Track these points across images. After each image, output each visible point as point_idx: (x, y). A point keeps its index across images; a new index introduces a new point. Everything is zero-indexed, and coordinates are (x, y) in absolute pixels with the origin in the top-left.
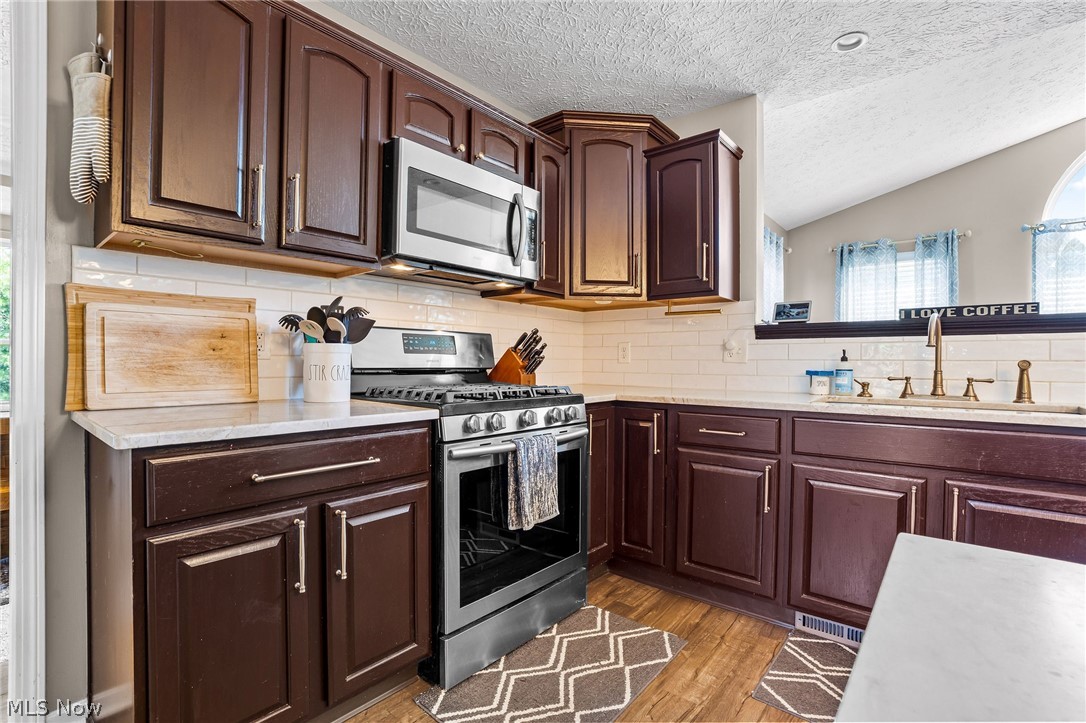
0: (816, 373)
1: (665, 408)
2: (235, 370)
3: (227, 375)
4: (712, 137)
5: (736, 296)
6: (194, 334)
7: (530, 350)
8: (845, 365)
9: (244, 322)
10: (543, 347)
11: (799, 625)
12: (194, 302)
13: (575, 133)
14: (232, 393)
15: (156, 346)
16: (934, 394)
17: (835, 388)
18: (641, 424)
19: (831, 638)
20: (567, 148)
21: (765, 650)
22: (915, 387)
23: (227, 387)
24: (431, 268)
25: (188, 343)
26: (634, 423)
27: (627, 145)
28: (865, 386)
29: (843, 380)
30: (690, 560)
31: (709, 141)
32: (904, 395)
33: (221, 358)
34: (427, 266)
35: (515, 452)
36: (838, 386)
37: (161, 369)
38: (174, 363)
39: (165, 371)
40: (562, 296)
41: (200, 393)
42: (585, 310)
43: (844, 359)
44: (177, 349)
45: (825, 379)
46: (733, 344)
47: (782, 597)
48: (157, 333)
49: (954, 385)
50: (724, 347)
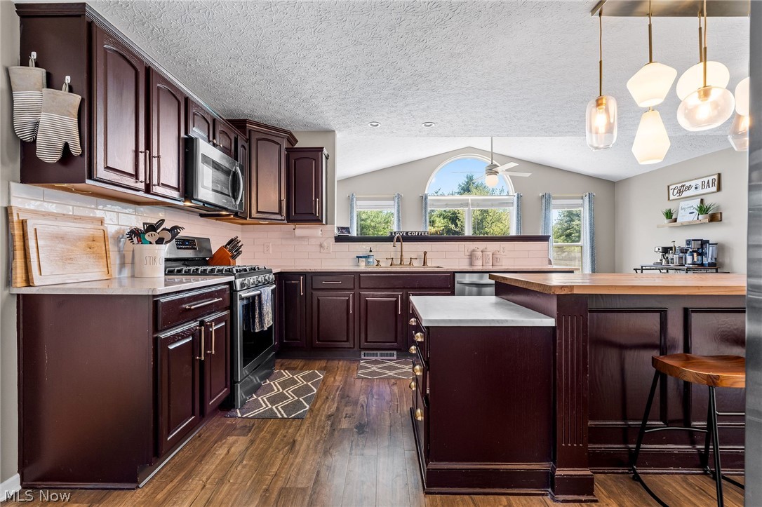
0: (361, 257)
1: (305, 274)
2: (100, 260)
3: (97, 263)
4: (321, 149)
5: (327, 224)
6: (80, 239)
7: (234, 247)
8: (371, 254)
9: (102, 232)
10: (241, 246)
11: (363, 357)
12: (75, 219)
13: (252, 133)
14: (100, 274)
15: (63, 246)
16: (401, 264)
17: (368, 263)
18: (293, 282)
19: (374, 358)
20: (247, 139)
21: (354, 366)
22: (395, 262)
23: (98, 270)
24: (204, 205)
25: (77, 244)
26: (289, 282)
27: (277, 143)
28: (378, 262)
29: (371, 260)
30: (319, 341)
31: (319, 151)
32: (391, 265)
33: (93, 253)
34: (202, 204)
35: (259, 296)
36: (369, 262)
37: (66, 259)
38: (72, 257)
39: (69, 261)
40: (245, 219)
41: (85, 274)
42: (242, 224)
43: (371, 251)
44: (73, 248)
45: (364, 259)
46: (325, 244)
47: (357, 346)
48: (62, 238)
49: (406, 261)
50: (321, 246)
